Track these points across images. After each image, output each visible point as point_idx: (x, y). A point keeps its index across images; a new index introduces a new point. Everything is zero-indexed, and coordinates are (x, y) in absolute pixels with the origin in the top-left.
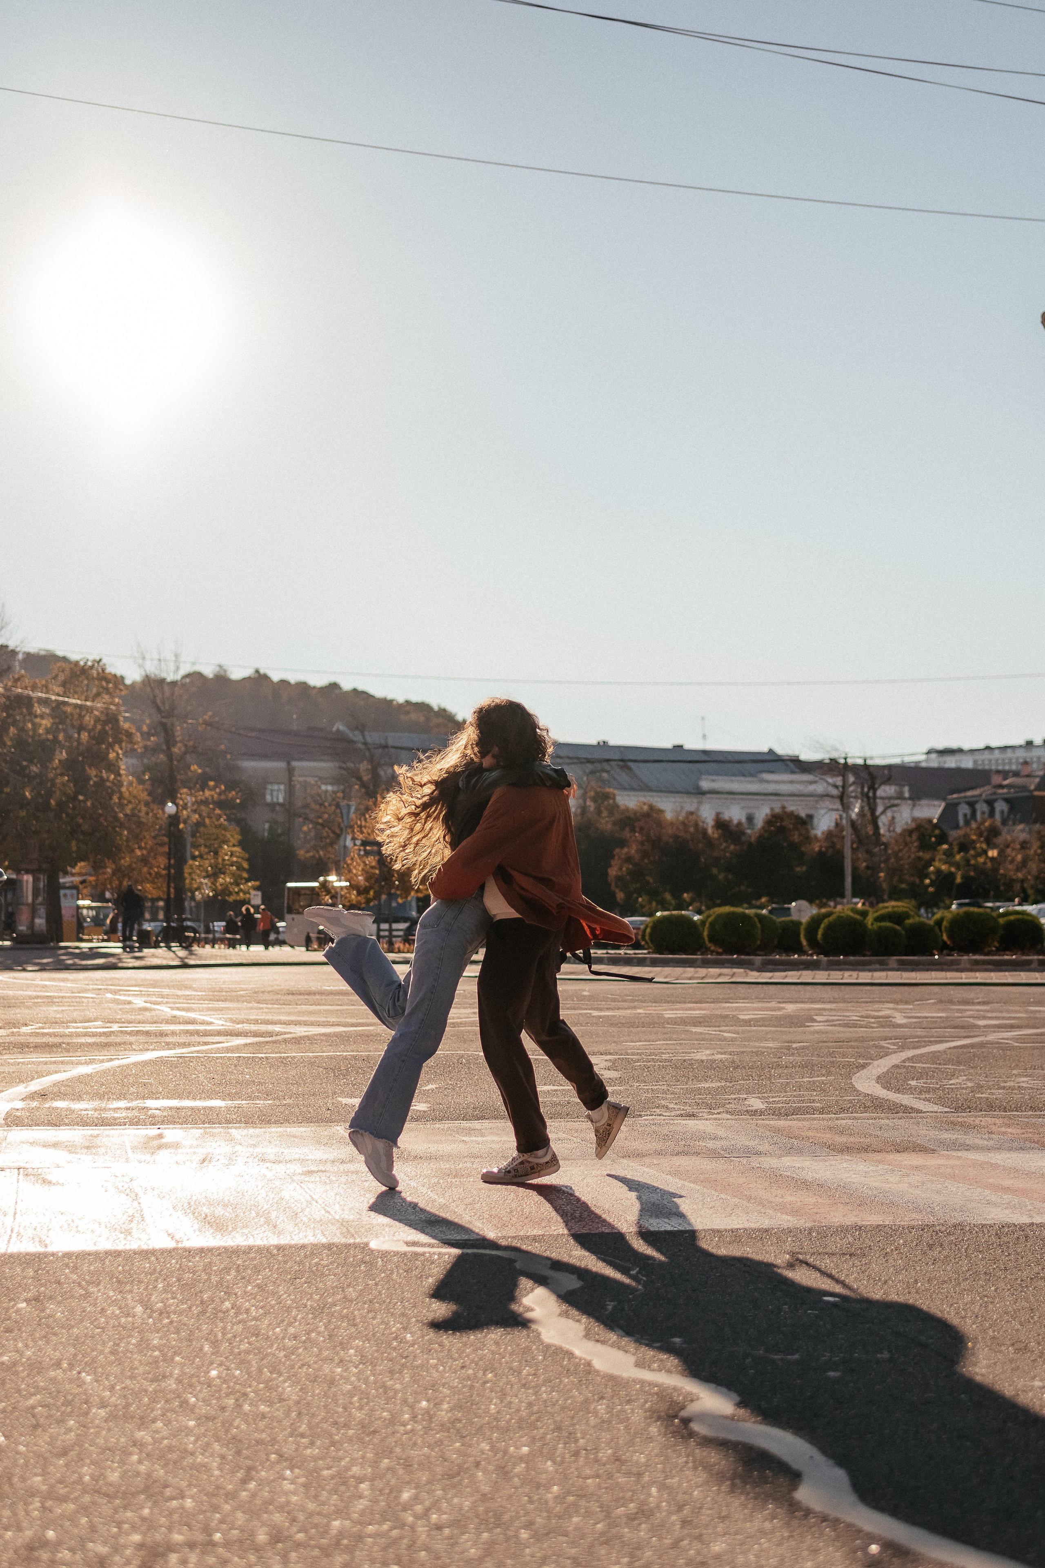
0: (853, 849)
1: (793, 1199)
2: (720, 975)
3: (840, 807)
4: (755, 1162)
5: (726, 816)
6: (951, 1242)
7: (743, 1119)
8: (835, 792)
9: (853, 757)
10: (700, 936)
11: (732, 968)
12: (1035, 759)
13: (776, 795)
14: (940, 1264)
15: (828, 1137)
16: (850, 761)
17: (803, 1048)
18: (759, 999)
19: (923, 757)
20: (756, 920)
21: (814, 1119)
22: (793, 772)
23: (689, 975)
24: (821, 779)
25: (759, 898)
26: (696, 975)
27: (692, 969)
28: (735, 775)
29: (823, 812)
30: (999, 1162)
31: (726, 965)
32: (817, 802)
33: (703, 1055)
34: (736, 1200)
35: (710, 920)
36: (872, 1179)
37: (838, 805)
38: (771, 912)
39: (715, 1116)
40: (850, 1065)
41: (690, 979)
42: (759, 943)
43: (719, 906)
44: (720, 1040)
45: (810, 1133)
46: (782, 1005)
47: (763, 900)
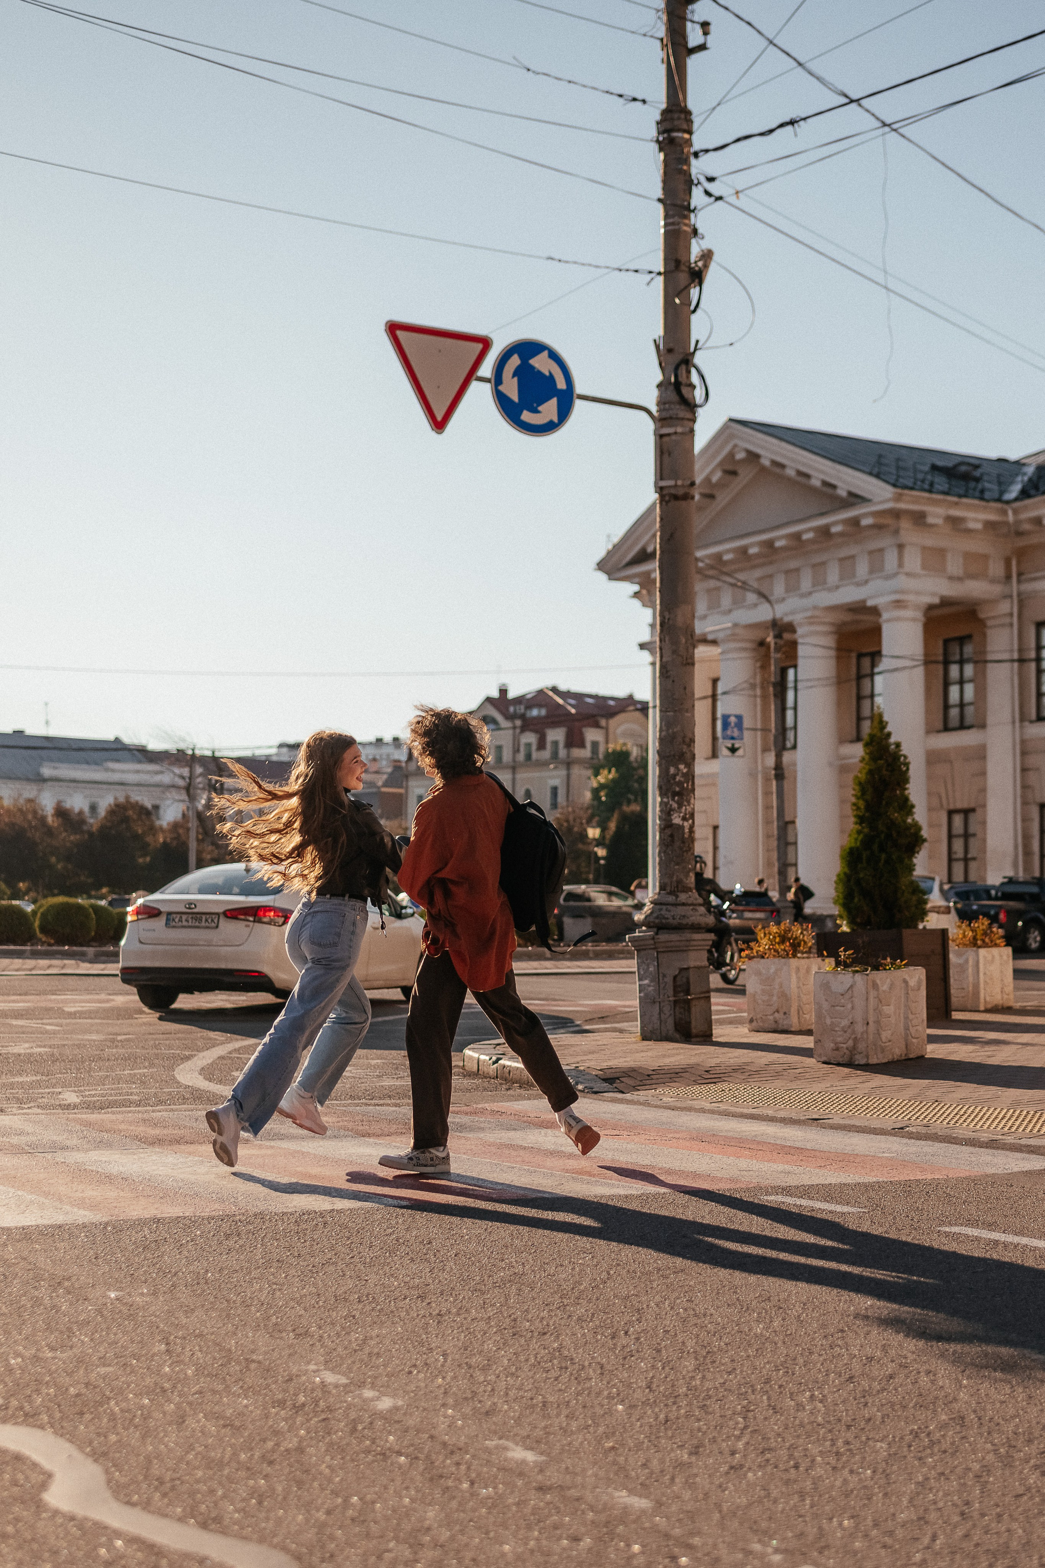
0: (198, 840)
1: (95, 1193)
2: (49, 967)
3: (186, 798)
4: (60, 1157)
5: (68, 805)
6: (249, 1232)
7: (54, 1114)
8: (181, 783)
9: (202, 749)
10: (30, 927)
11: (61, 959)
12: (384, 757)
13: (122, 784)
14: (234, 1253)
15: (141, 1130)
16: (198, 752)
17: (128, 1040)
18: (88, 991)
19: (273, 751)
20: (91, 910)
21: (130, 1112)
22: (140, 762)
23: (16, 967)
24: (168, 769)
25: (99, 887)
26: (24, 967)
27: (20, 961)
28: (78, 762)
29: (168, 802)
30: (310, 1150)
31: (58, 956)
32: (163, 792)
33: (21, 1048)
34: (33, 1197)
35: (41, 910)
36: (180, 1171)
37: (184, 797)
38: (110, 903)
39: (25, 1111)
40: (174, 1057)
41: (17, 970)
42: (93, 934)
43: (54, 895)
44: (42, 1033)
45: (122, 1127)
46: (111, 997)
47: (104, 890)
